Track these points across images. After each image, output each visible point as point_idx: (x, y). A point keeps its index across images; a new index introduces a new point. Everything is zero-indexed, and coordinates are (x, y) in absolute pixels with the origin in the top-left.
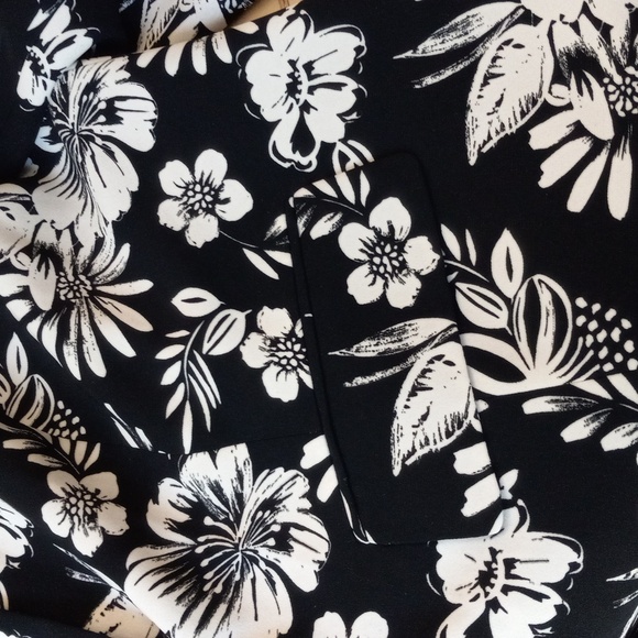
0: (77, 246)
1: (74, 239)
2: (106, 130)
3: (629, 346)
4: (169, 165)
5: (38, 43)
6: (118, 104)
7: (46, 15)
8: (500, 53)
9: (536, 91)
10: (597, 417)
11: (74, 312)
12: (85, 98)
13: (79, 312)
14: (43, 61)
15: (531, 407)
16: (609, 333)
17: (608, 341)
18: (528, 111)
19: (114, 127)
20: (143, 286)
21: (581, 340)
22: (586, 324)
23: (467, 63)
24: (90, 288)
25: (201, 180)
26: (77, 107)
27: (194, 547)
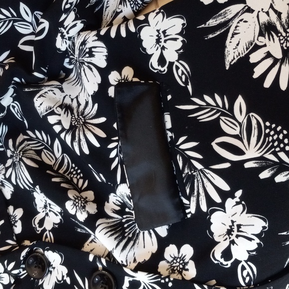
0: (79, 105)
1: (78, 102)
2: (89, 60)
3: (286, 141)
4: (112, 73)
5: (63, 26)
6: (93, 50)
7: (66, 16)
8: (238, 25)
9: (252, 39)
10: (273, 169)
11: (77, 130)
12: (81, 47)
13: (79, 130)
14: (65, 33)
15: (247, 165)
16: (278, 136)
17: (278, 139)
18: (249, 48)
19: (92, 59)
20: (103, 120)
21: (267, 139)
22: (269, 132)
23: (225, 29)
24: (83, 121)
25: (124, 78)
26: (78, 51)
27: (122, 220)
